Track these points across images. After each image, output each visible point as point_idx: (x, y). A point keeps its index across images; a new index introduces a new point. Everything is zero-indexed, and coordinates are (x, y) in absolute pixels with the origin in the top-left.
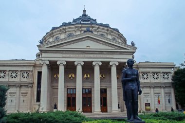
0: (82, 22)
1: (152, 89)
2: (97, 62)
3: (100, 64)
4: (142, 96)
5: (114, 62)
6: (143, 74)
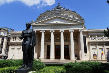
0: (56, 9)
1: (97, 46)
2: (62, 30)
3: (64, 31)
4: (91, 50)
5: (72, 30)
6: (91, 36)
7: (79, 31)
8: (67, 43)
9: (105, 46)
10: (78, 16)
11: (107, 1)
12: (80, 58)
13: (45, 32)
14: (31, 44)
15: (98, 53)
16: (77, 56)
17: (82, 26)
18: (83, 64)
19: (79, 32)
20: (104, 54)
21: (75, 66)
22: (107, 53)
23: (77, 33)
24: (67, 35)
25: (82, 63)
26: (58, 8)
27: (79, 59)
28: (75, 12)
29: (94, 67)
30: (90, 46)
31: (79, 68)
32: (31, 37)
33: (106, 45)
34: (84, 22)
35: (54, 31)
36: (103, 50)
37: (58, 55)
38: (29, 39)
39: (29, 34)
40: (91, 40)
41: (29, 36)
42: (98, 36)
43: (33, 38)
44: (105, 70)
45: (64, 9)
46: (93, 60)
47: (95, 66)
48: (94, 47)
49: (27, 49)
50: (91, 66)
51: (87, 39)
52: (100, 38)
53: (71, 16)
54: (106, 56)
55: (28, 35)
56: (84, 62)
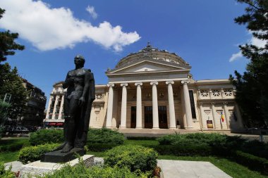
0: (145, 51)
1: (213, 107)
2: (154, 82)
3: (157, 84)
4: (203, 113)
5: (170, 81)
6: (202, 91)
7: (182, 82)
8: (163, 103)
9: (225, 107)
10: (179, 60)
11: (236, 20)
12: (186, 126)
13: (127, 85)
14: (82, 98)
15: (215, 117)
16: (180, 123)
17: (186, 75)
18: (192, 138)
19: (182, 85)
20: (225, 121)
21: (177, 142)
22: (230, 118)
23: (179, 87)
24: (162, 89)
25: (190, 136)
26: (148, 49)
27: (182, 127)
28: (174, 54)
29: (214, 144)
30: (201, 107)
31: (185, 145)
32: (83, 85)
33: (228, 105)
34: (190, 68)
35: (142, 84)
36: (223, 113)
37: (148, 122)
38: (78, 87)
39: (80, 77)
40: (202, 98)
41: (78, 82)
42: (214, 91)
43: (87, 85)
44: (238, 152)
45: (156, 50)
46: (207, 129)
47: (216, 141)
48: (208, 108)
49: (71, 108)
50: (207, 143)
51: (195, 95)
52: (216, 93)
53: (168, 60)
54: (229, 124)
55: (77, 79)
56: (193, 135)
